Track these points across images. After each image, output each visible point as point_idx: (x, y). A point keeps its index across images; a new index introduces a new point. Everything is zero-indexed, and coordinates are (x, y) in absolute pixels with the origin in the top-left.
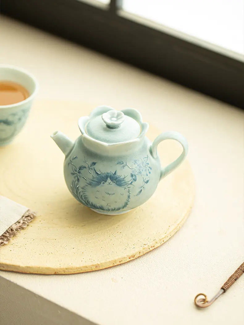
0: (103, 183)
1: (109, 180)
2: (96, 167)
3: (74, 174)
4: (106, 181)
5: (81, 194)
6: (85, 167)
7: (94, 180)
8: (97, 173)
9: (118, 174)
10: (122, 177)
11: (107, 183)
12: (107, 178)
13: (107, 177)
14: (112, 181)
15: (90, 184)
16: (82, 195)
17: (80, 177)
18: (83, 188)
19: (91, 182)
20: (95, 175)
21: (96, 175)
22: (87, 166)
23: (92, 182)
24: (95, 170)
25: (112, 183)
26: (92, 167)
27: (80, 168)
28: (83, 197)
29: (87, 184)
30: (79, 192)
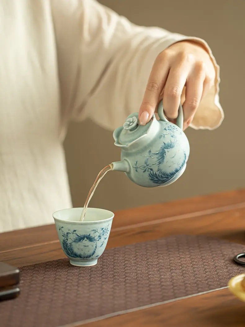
2: (153, 152)
3: (146, 170)
4: (165, 153)
5: (160, 175)
6: (148, 159)
7: (159, 158)
8: (157, 154)
9: (166, 143)
10: (169, 142)
11: (167, 152)
13: (163, 150)
15: (160, 163)
17: (150, 167)
18: (158, 171)
20: (157, 156)
21: (157, 155)
24: (154, 154)
25: (169, 150)
26: (151, 155)
27: (146, 163)
28: (163, 176)
29: (158, 165)
30: (158, 175)
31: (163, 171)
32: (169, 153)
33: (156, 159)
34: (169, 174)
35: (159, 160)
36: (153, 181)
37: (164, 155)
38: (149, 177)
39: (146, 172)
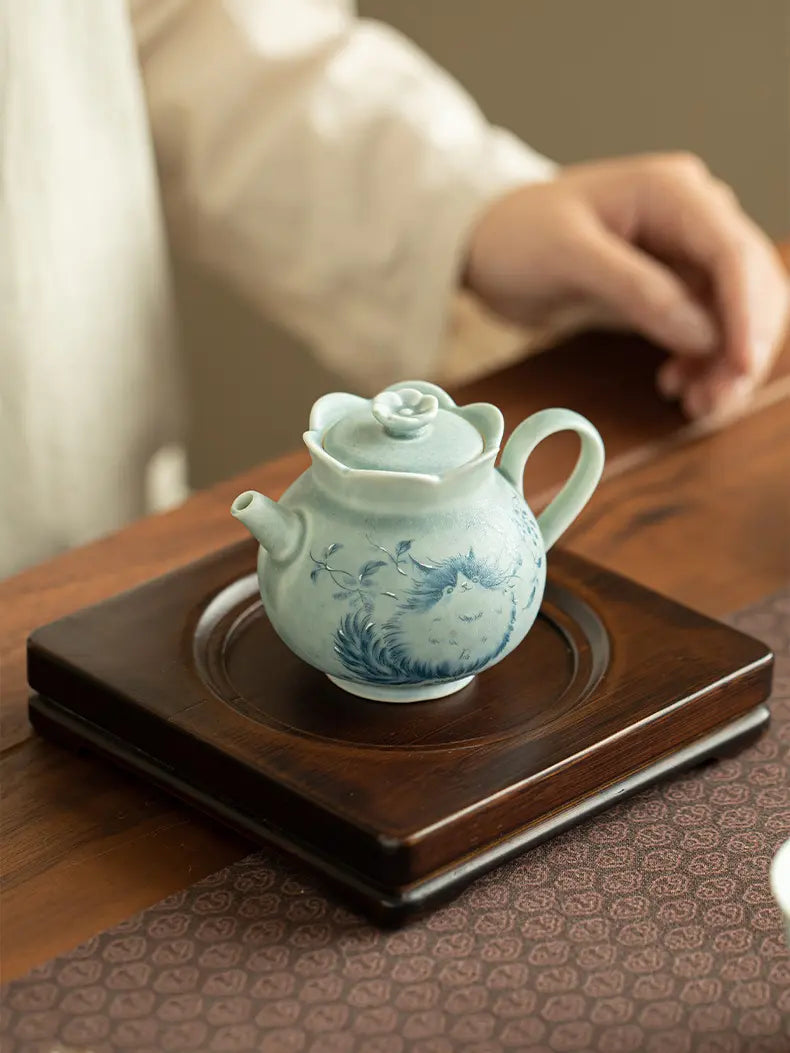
0: (449, 592)
1: (462, 579)
2: (414, 551)
3: (347, 595)
4: (454, 585)
5: (382, 645)
6: (381, 564)
7: (420, 589)
8: (423, 568)
10: (489, 562)
11: (458, 589)
12: (456, 577)
14: (469, 578)
15: (412, 606)
16: (383, 651)
17: (372, 594)
18: (388, 627)
19: (415, 600)
20: (422, 577)
21: (423, 574)
22: (385, 559)
23: (416, 596)
24: (414, 562)
25: (470, 584)
26: (402, 557)
27: (366, 571)
28: (388, 654)
29: (401, 610)
30: (373, 642)
31: (403, 639)
32: (463, 596)
33: (407, 584)
34: (411, 665)
35: (420, 593)
36: (339, 647)
37: (446, 589)
38: (338, 626)
39: (346, 602)
